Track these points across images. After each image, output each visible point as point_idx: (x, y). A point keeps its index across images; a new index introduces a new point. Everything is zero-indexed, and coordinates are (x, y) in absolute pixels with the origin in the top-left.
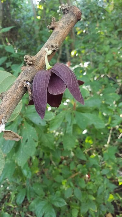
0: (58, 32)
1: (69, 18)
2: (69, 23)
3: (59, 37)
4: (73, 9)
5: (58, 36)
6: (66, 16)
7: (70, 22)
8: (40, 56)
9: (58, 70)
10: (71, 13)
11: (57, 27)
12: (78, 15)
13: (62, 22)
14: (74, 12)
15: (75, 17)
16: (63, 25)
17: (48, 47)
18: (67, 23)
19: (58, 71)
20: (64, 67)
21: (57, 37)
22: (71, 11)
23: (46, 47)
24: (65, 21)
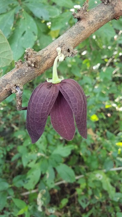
0: (84, 28)
1: (106, 13)
2: (102, 20)
3: (82, 36)
4: (116, 4)
5: (82, 34)
6: (104, 9)
7: (105, 19)
8: (48, 55)
9: (69, 93)
10: (111, 7)
11: (86, 20)
12: (118, 14)
13: (94, 15)
14: (115, 8)
15: (113, 14)
16: (94, 20)
17: (62, 47)
18: (100, 19)
19: (69, 96)
20: (78, 92)
21: (78, 36)
22: (112, 5)
23: (60, 44)
24: (99, 15)
